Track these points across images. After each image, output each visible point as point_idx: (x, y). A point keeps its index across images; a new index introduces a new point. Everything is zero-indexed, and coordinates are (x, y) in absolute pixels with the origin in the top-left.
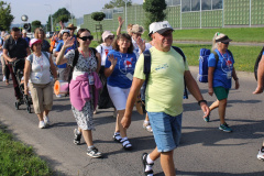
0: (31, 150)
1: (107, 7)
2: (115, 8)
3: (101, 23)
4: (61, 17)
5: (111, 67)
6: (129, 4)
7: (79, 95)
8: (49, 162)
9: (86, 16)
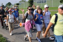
0: (2, 36)
1: (20, 2)
2: (22, 2)
3: (18, 6)
4: (9, 4)
5: (36, 18)
6: (25, 1)
7: (28, 27)
8: (6, 38)
9: (15, 4)
